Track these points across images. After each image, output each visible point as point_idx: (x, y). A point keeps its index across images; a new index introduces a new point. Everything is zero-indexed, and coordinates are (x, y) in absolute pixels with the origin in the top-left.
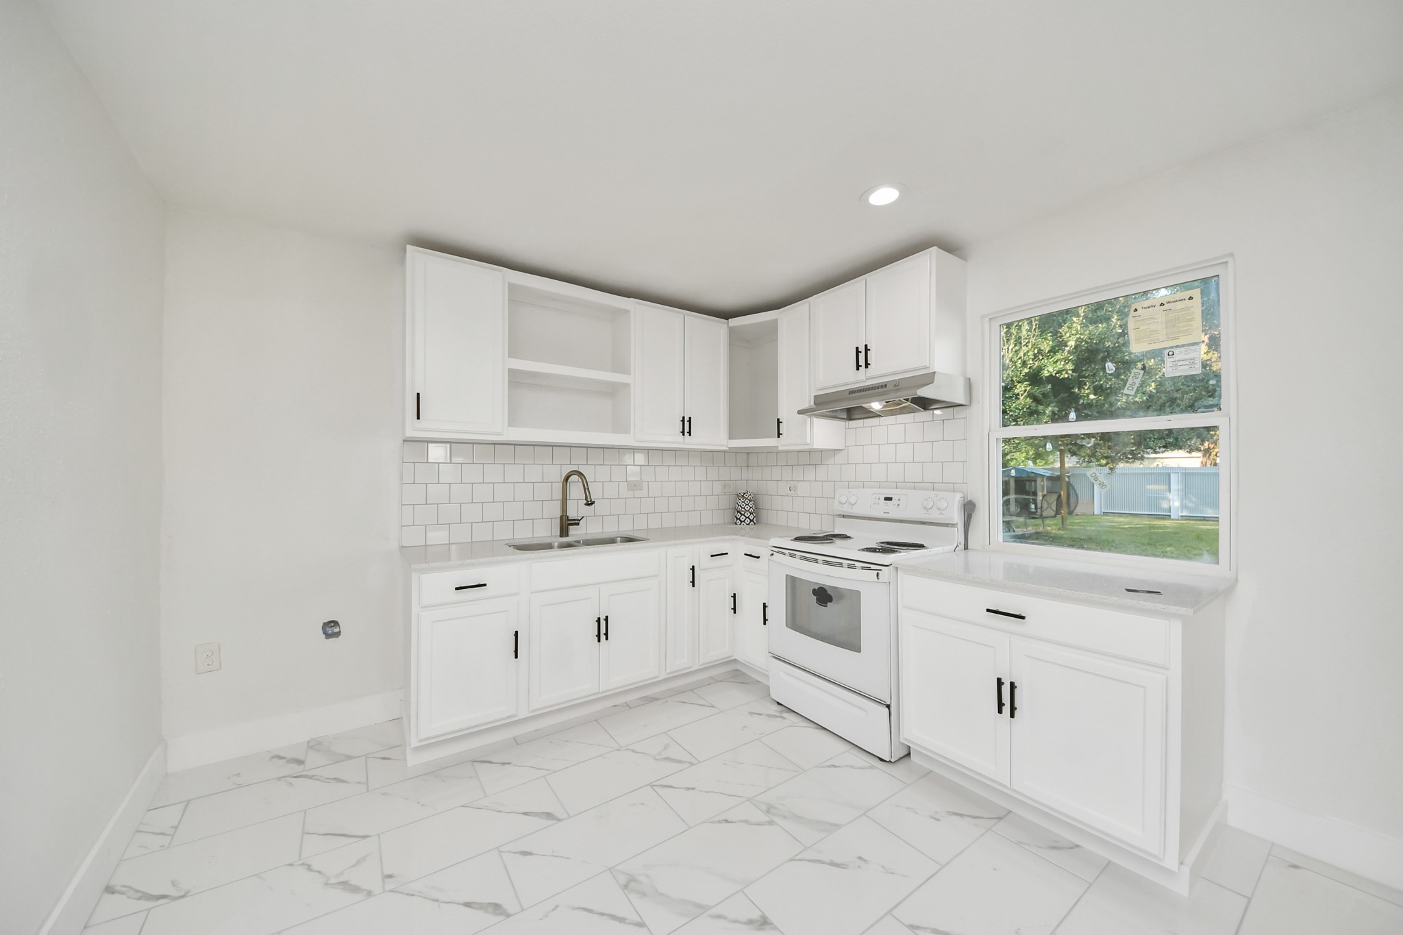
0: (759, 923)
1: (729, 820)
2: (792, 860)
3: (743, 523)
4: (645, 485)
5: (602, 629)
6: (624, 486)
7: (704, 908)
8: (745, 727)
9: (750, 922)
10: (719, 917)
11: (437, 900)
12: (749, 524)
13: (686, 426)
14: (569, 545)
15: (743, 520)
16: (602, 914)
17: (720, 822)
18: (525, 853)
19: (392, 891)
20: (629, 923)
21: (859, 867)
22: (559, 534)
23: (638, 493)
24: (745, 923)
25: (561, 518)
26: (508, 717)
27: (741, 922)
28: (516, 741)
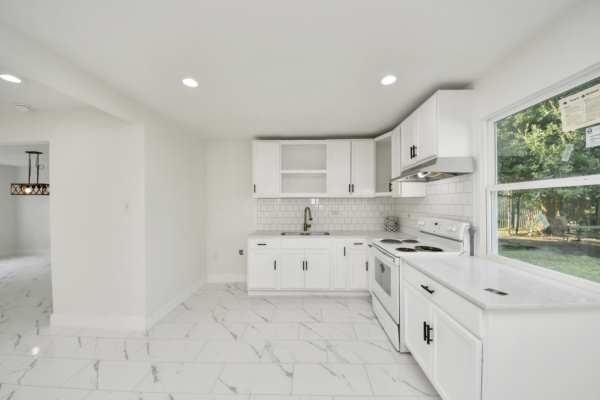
0: (289, 374)
1: (312, 343)
2: (319, 364)
3: (387, 231)
4: (340, 212)
5: (305, 266)
6: (331, 213)
7: (279, 361)
8: (352, 317)
9: (287, 372)
10: (281, 366)
11: (227, 329)
12: (390, 232)
13: (351, 188)
14: (308, 234)
15: (387, 229)
16: (254, 350)
17: (309, 342)
18: (253, 327)
19: (221, 323)
20: (258, 355)
21: (340, 378)
22: (303, 229)
23: (337, 216)
24: (285, 372)
25: (304, 224)
26: (274, 288)
27: (284, 371)
28: (277, 297)
